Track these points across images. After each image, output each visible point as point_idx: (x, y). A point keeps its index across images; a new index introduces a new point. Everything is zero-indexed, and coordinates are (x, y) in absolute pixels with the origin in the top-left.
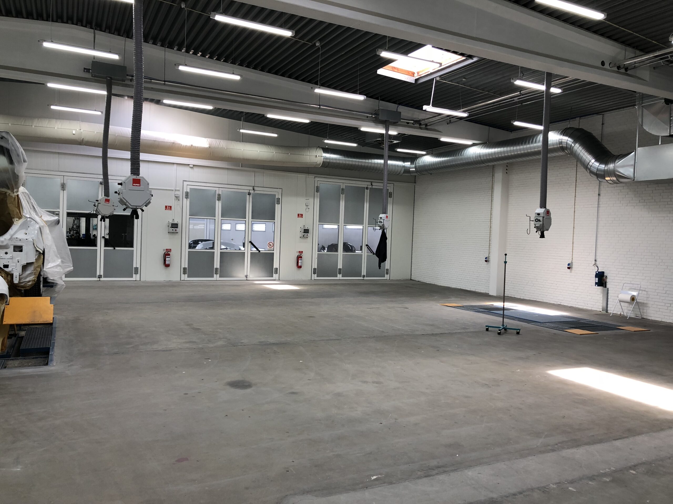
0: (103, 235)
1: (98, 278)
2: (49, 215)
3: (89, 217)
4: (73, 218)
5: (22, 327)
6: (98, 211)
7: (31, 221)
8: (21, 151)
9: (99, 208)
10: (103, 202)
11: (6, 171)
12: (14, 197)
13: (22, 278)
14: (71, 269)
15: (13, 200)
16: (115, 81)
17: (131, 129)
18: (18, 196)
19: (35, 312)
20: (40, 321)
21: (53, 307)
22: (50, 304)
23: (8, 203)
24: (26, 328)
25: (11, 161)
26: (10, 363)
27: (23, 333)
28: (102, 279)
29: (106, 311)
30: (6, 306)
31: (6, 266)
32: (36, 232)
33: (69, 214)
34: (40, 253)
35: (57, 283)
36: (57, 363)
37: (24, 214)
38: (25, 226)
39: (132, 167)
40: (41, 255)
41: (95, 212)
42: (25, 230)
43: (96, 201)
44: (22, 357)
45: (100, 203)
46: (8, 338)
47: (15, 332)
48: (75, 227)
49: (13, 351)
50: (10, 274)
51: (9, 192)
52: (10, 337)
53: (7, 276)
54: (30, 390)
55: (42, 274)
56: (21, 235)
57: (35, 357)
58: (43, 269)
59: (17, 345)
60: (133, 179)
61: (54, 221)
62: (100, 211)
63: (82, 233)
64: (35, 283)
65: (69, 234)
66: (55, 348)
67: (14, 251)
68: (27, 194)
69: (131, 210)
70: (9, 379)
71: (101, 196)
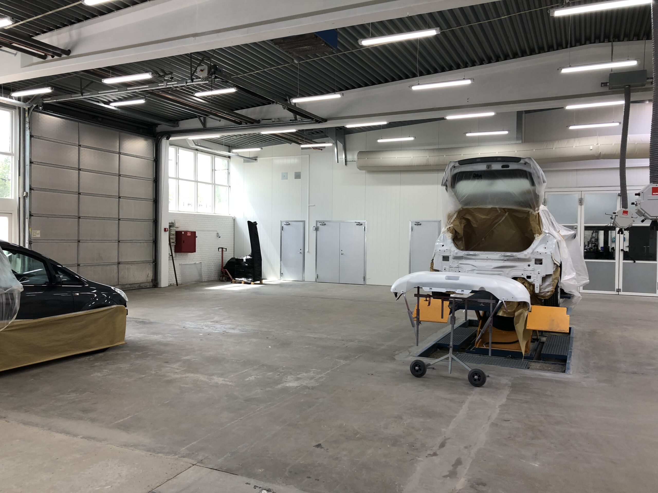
0: (621, 248)
1: (617, 291)
2: (566, 230)
3: (607, 229)
4: (592, 231)
5: (543, 333)
6: (615, 224)
7: (549, 236)
8: (541, 173)
9: (616, 220)
10: (621, 214)
11: (528, 192)
12: (535, 214)
13: (542, 288)
14: (588, 282)
15: (534, 218)
16: (633, 88)
17: (650, 135)
18: (538, 213)
19: (553, 320)
20: (557, 330)
21: (569, 317)
22: (567, 314)
23: (531, 221)
24: (547, 334)
25: (533, 184)
26: (533, 365)
27: (544, 339)
28: (621, 293)
29: (625, 326)
30: (529, 313)
31: (529, 277)
32: (554, 246)
33: (587, 228)
34: (557, 266)
35: (574, 295)
36: (573, 372)
37: (544, 230)
38: (545, 241)
39: (651, 175)
40: (559, 268)
41: (612, 225)
42: (544, 245)
43: (614, 213)
44: (543, 361)
45: (617, 216)
46: (532, 342)
47: (537, 337)
48: (593, 240)
49: (535, 354)
50: (532, 284)
51: (531, 210)
52: (533, 341)
53: (530, 286)
54: (548, 393)
55: (559, 285)
56: (541, 249)
57: (554, 362)
58: (561, 281)
59: (538, 350)
60: (653, 188)
61: (571, 235)
62: (617, 224)
63: (601, 246)
64: (553, 294)
65: (588, 247)
66: (572, 357)
67: (536, 263)
68: (547, 211)
69: (651, 221)
70: (531, 379)
71: (619, 208)
